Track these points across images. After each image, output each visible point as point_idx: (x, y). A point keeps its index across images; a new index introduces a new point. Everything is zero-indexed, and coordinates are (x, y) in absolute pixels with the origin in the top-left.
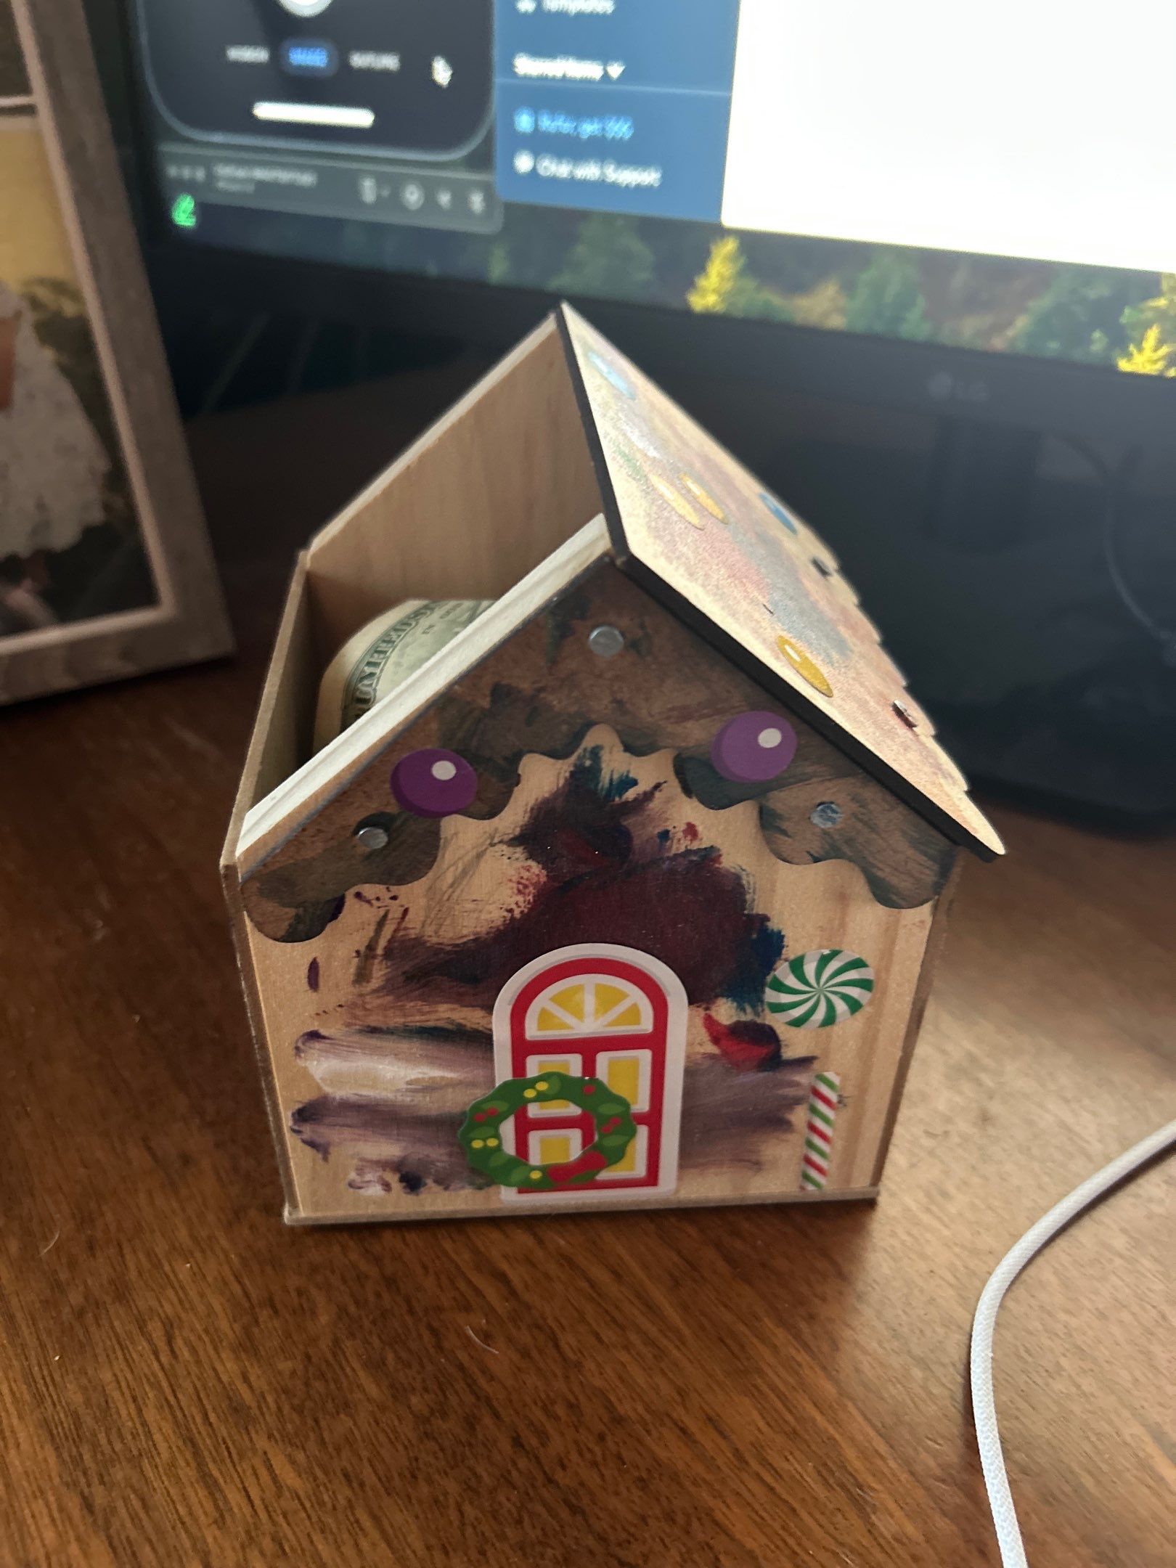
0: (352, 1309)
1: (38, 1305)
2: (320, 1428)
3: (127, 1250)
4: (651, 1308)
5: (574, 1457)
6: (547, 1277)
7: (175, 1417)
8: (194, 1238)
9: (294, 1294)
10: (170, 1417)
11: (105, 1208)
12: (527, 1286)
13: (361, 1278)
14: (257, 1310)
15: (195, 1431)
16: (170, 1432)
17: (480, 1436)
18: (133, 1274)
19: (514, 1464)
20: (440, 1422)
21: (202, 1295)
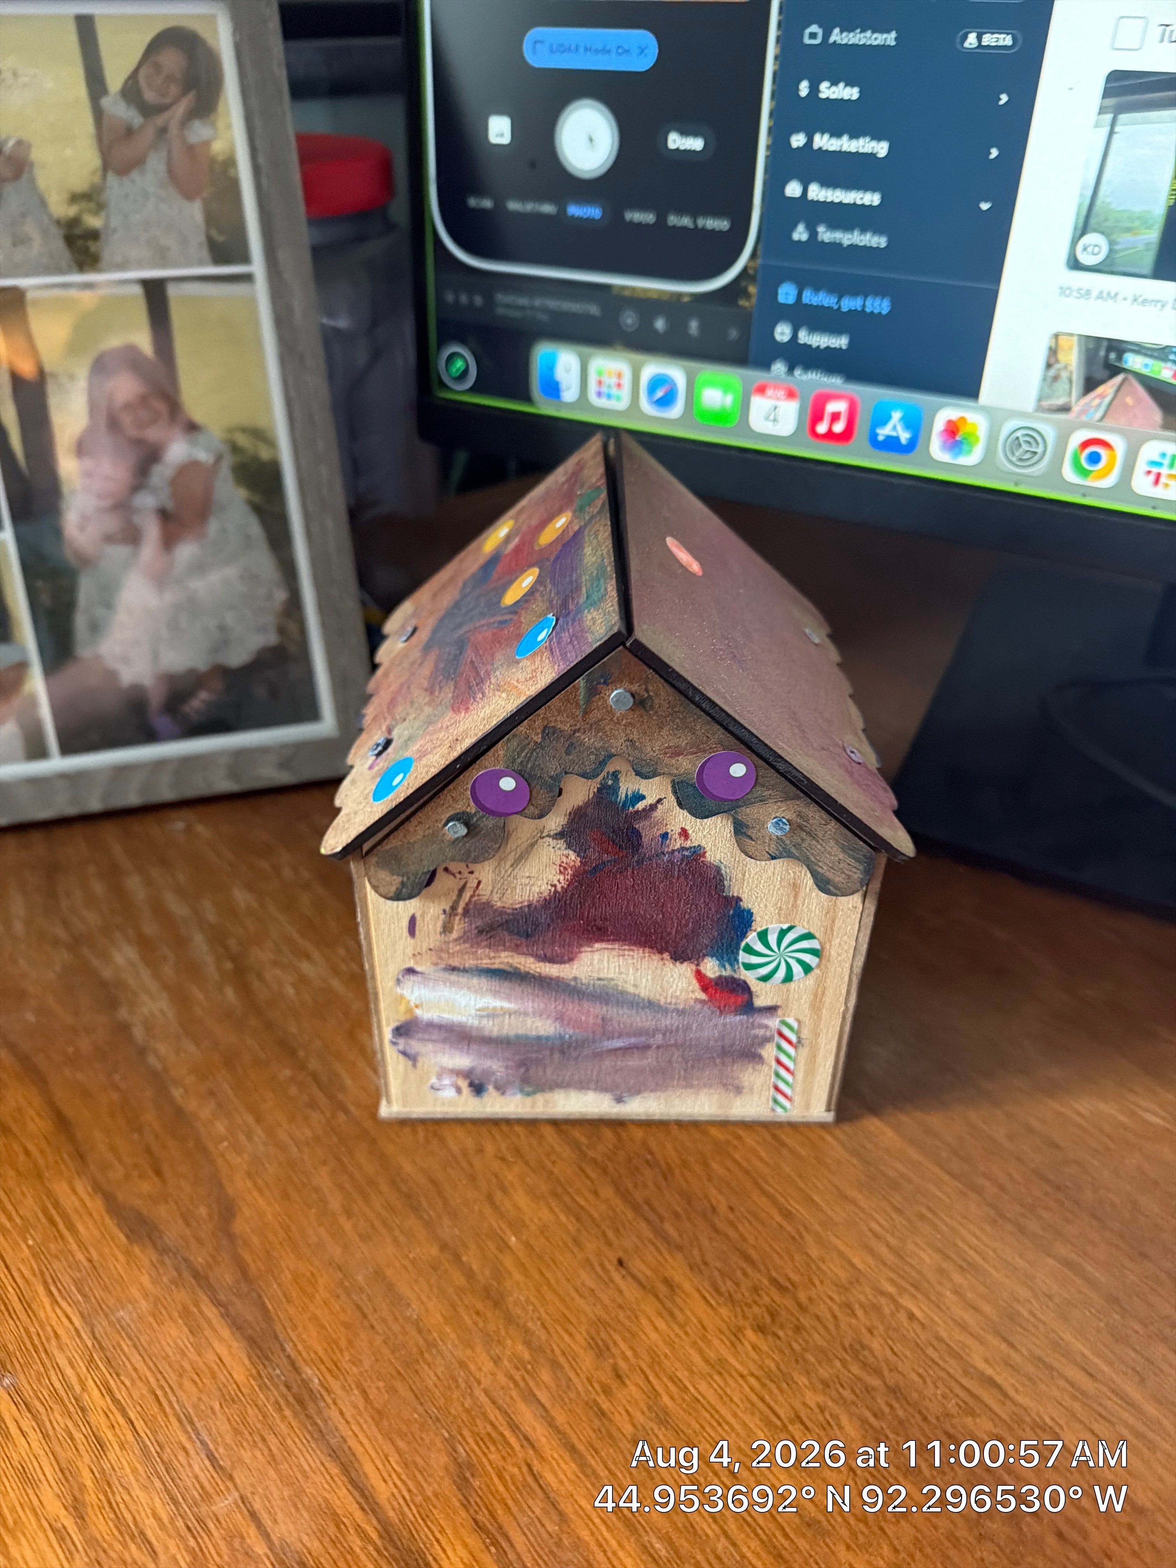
0: (872, 1420)
1: (593, 1436)
2: (888, 1537)
3: (651, 1378)
4: (1129, 1403)
5: (1114, 1546)
6: (1030, 1379)
7: (757, 1535)
8: (707, 1361)
9: (817, 1410)
10: (752, 1535)
11: (617, 1338)
12: (1017, 1391)
13: (868, 1389)
14: (790, 1427)
15: (780, 1547)
16: (758, 1549)
17: (1029, 1535)
18: (666, 1399)
19: (1068, 1559)
20: (990, 1524)
21: (735, 1415)
